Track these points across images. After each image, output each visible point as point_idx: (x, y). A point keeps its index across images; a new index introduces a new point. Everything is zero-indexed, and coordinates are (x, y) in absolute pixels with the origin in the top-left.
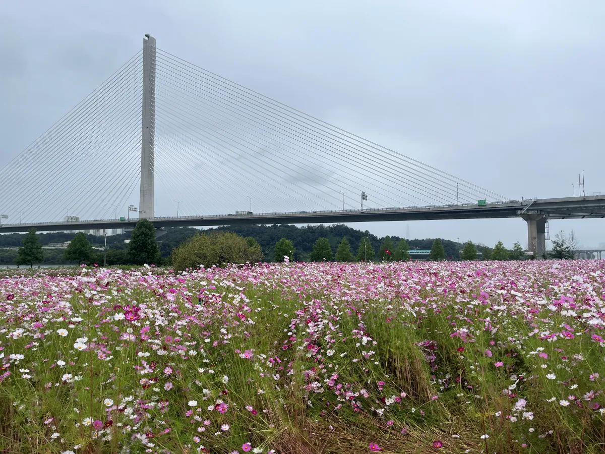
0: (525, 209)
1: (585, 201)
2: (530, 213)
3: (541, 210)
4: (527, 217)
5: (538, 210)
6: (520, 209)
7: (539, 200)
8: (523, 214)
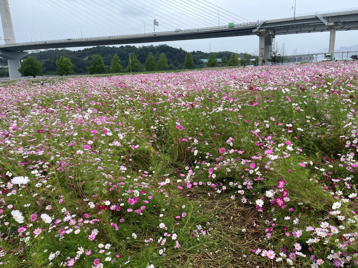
0: (258, 28)
1: (295, 21)
2: (261, 31)
3: (268, 29)
4: (259, 34)
5: (265, 28)
6: (255, 28)
7: (267, 21)
8: (257, 32)
